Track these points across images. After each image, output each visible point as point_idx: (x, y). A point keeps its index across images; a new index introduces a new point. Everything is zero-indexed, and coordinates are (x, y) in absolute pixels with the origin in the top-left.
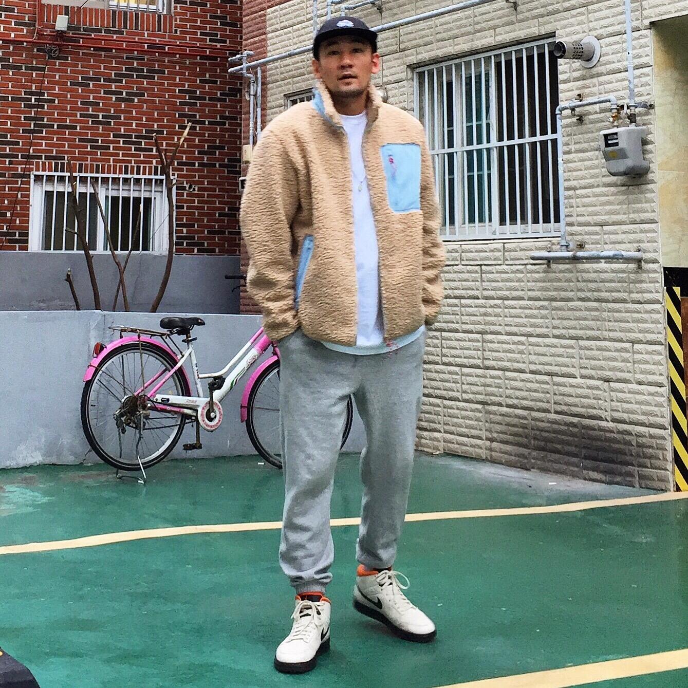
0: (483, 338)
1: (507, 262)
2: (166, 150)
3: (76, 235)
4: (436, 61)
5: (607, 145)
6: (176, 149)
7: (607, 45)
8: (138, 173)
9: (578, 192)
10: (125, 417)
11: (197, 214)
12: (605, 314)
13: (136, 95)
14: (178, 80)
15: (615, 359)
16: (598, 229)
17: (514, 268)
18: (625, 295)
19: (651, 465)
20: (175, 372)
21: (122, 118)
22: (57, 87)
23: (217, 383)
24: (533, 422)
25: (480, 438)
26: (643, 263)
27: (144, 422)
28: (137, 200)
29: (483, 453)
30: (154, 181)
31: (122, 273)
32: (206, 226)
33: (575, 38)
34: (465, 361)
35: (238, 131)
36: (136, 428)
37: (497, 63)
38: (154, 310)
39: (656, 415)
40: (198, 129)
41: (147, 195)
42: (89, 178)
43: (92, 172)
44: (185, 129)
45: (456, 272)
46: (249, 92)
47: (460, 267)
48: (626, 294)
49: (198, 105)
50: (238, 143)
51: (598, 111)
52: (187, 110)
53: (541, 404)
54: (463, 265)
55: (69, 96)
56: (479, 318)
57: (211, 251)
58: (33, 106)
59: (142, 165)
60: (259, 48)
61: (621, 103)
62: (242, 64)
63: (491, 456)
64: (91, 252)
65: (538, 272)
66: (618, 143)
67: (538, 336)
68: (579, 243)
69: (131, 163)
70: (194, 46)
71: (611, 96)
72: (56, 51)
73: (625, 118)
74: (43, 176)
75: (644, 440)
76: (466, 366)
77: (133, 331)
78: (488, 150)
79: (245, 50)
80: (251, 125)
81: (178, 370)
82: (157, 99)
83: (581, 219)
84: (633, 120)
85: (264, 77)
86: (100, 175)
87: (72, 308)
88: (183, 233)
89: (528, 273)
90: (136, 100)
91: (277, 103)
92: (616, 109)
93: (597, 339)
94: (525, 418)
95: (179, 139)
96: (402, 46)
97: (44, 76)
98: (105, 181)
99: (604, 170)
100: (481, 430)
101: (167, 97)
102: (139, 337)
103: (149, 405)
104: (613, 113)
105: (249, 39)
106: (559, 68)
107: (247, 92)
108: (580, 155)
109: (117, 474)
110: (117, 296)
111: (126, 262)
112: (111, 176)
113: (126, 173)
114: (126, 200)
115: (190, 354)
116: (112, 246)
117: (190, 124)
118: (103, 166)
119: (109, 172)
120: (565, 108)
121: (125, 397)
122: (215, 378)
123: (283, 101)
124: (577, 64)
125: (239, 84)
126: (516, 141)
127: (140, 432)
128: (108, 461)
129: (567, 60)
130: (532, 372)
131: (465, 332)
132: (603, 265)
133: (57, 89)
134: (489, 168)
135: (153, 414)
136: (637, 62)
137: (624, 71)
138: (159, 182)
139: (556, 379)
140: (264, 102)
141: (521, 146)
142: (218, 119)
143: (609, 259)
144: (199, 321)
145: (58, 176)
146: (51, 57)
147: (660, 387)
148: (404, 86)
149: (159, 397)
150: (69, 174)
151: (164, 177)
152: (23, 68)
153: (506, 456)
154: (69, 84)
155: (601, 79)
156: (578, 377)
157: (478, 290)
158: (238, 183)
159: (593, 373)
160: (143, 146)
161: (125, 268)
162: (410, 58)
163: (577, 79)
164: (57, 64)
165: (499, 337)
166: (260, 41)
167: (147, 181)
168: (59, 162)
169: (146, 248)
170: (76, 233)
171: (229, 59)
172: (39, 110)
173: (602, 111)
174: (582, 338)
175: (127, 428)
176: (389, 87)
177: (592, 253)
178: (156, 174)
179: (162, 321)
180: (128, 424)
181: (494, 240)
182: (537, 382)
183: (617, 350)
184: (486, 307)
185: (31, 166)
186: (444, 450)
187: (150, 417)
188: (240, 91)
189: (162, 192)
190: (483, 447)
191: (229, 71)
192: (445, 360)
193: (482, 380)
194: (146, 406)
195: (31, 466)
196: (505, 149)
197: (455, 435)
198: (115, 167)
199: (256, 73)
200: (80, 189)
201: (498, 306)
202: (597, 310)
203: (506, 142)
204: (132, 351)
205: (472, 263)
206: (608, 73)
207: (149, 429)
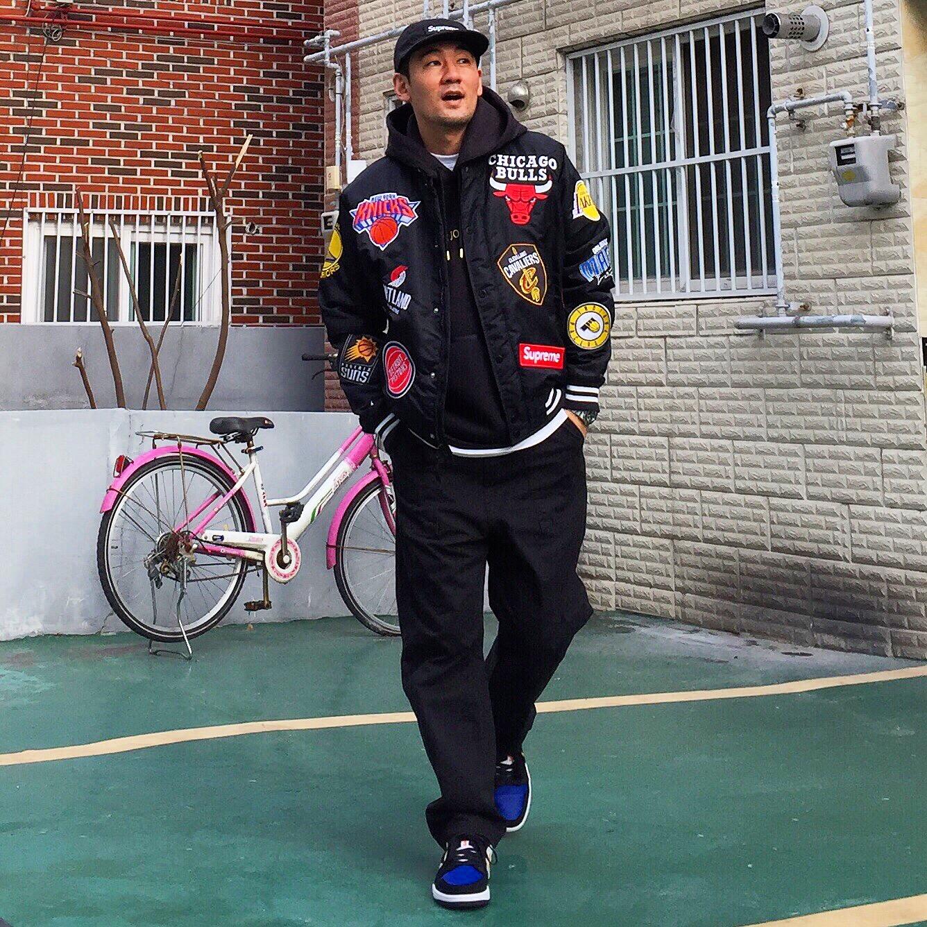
0: (669, 441)
1: (701, 333)
2: (216, 174)
3: (89, 300)
4: (597, 42)
5: (841, 162)
6: (232, 172)
7: (837, 18)
8: (177, 209)
9: (801, 230)
10: (161, 563)
11: (261, 267)
12: (842, 407)
13: (173, 95)
14: (232, 72)
15: (856, 472)
16: (830, 283)
17: (712, 340)
18: (869, 379)
19: (909, 625)
20: (232, 498)
21: (154, 129)
22: (60, 84)
23: (291, 512)
24: (743, 565)
25: (668, 588)
26: (893, 331)
27: (188, 571)
28: (176, 248)
29: (672, 610)
30: (200, 219)
31: (155, 353)
32: (274, 285)
33: (792, 8)
34: (645, 476)
35: (320, 146)
36: (176, 579)
37: (684, 44)
38: (202, 407)
39: (914, 552)
40: (262, 143)
41: (190, 240)
42: (107, 216)
43: (111, 207)
44: (243, 144)
45: (629, 347)
46: (334, 90)
47: (636, 339)
48: (870, 377)
49: (262, 109)
50: (320, 164)
51: (826, 112)
52: (245, 117)
53: (753, 537)
54: (640, 337)
55: (77, 98)
56: (664, 414)
57: (282, 321)
58: (26, 113)
59: (182, 197)
60: (347, 25)
61: (858, 101)
62: (323, 50)
63: (684, 613)
64: (110, 324)
65: (746, 346)
66: (855, 158)
67: (747, 438)
68: (802, 304)
69: (167, 194)
70: (256, 23)
71: (845, 93)
72: (57, 32)
73: (864, 122)
74: (41, 214)
75: (900, 588)
76: (645, 484)
77: (171, 437)
78: (673, 171)
79: (328, 29)
80: (338, 137)
81: (236, 494)
82: (203, 101)
83: (804, 269)
84: (876, 125)
85: (355, 68)
86: (123, 212)
87: (85, 405)
88: (242, 295)
89: (731, 347)
90: (173, 103)
91: (374, 105)
92: (852, 109)
93: (831, 442)
94: (731, 558)
95: (235, 158)
96: (549, 22)
97: (40, 68)
98: (130, 220)
99: (838, 197)
100: (668, 576)
101: (217, 97)
102: (180, 446)
103: (195, 546)
104: (847, 116)
105: (332, 12)
106: (771, 51)
107: (331, 89)
108: (802, 176)
109: (150, 647)
110: (148, 388)
111: (162, 336)
112: (139, 212)
113: (160, 208)
114: (160, 248)
115: (253, 471)
116: (140, 316)
117: (250, 136)
118: (127, 198)
119: (135, 208)
120: (782, 110)
121: (161, 536)
122: (289, 505)
123: (382, 101)
124: (795, 45)
125: (319, 79)
126: (713, 157)
127: (182, 585)
128: (136, 629)
129: (782, 41)
130: (740, 491)
131: (643, 433)
132: (836, 335)
133: (60, 88)
134: (674, 198)
135: (201, 558)
136: (881, 41)
137: (863, 56)
138: (207, 220)
139: (774, 501)
140: (355, 104)
141: (720, 165)
142: (291, 130)
143: (845, 327)
144: (266, 422)
145: (63, 214)
146: (51, 41)
147: (920, 511)
148: (553, 80)
149: (209, 534)
150: (77, 211)
151: (214, 214)
152: (12, 58)
153: (705, 614)
154: (77, 80)
155: (829, 67)
156: (805, 497)
157: (662, 372)
158: (320, 221)
159: (826, 491)
160: (184, 169)
161: (159, 346)
162: (560, 38)
163: (796, 68)
164: (60, 51)
165: (692, 440)
166: (349, 16)
167: (190, 219)
168: (65, 193)
169: (189, 317)
170: (88, 297)
171: (305, 42)
172: (34, 118)
173: (832, 113)
174: (809, 442)
175: (164, 579)
176: (532, 80)
177: (821, 317)
178: (203, 209)
179: (212, 424)
180: (165, 574)
181: (683, 300)
182: (747, 505)
183: (858, 458)
184: (673, 398)
185: (24, 200)
186: (617, 606)
187: (196, 563)
188: (321, 87)
189: (211, 235)
190: (672, 601)
191: (305, 59)
192: (617, 474)
193: (669, 503)
194: (191, 548)
195: (27, 638)
196: (697, 168)
197: (632, 583)
198: (144, 199)
199: (343, 63)
200: (95, 231)
201: (690, 396)
202: (829, 400)
203: (698, 159)
204: (169, 467)
205: (652, 333)
206: (840, 59)
207: (194, 581)
